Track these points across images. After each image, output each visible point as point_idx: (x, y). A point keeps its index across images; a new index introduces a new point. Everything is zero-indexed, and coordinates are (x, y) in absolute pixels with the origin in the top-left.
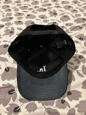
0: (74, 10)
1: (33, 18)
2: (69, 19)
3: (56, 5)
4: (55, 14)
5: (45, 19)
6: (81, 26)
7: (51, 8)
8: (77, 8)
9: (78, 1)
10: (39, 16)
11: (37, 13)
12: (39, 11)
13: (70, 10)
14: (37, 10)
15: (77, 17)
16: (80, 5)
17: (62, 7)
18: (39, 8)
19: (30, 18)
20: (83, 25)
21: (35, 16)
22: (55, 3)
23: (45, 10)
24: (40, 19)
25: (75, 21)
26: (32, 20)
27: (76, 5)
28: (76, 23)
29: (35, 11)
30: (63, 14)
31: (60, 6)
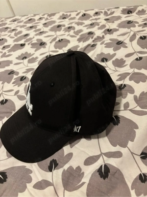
0: (69, 28)
1: (8, 65)
2: (68, 41)
3: (37, 32)
4: (42, 44)
5: (30, 58)
6: (92, 44)
7: (31, 39)
8: (71, 23)
9: (67, 15)
10: (17, 58)
11: (11, 55)
12: (14, 51)
13: (62, 30)
14: (9, 51)
15: (78, 35)
16: (74, 18)
17: (48, 31)
18: (11, 46)
19: (4, 67)
20: (93, 41)
21: (10, 60)
22: (34, 29)
23: (22, 45)
24: (22, 61)
26: (7, 68)
27: (67, 20)
28: (82, 42)
29: (7, 54)
30: (54, 39)
31: (44, 31)
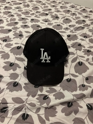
0: (74, 14)
1: (38, 22)
2: (71, 21)
3: (56, 10)
4: (57, 18)
5: (49, 22)
7: (52, 12)
8: (76, 12)
9: (75, 6)
10: (42, 20)
11: (40, 17)
12: (42, 16)
13: (70, 14)
14: (39, 15)
15: (77, 19)
16: (78, 9)
17: (62, 11)
18: (41, 13)
19: (35, 22)
21: (39, 20)
22: (55, 8)
23: (47, 14)
24: (45, 22)
25: (77, 22)
26: (37, 23)
27: (74, 9)
29: (38, 16)
30: (64, 17)
31: (60, 10)
